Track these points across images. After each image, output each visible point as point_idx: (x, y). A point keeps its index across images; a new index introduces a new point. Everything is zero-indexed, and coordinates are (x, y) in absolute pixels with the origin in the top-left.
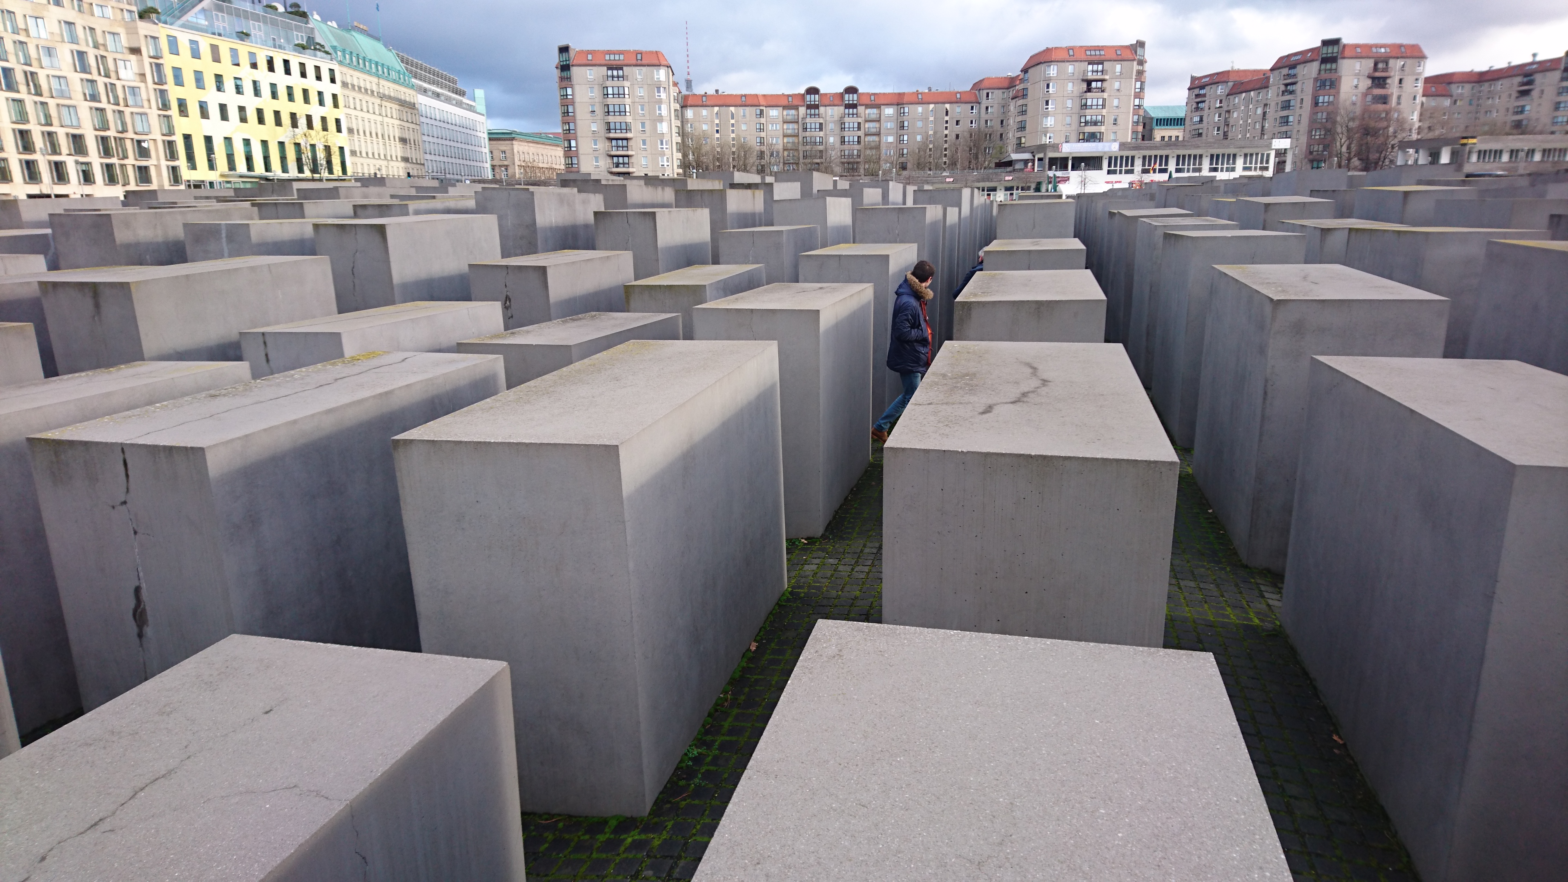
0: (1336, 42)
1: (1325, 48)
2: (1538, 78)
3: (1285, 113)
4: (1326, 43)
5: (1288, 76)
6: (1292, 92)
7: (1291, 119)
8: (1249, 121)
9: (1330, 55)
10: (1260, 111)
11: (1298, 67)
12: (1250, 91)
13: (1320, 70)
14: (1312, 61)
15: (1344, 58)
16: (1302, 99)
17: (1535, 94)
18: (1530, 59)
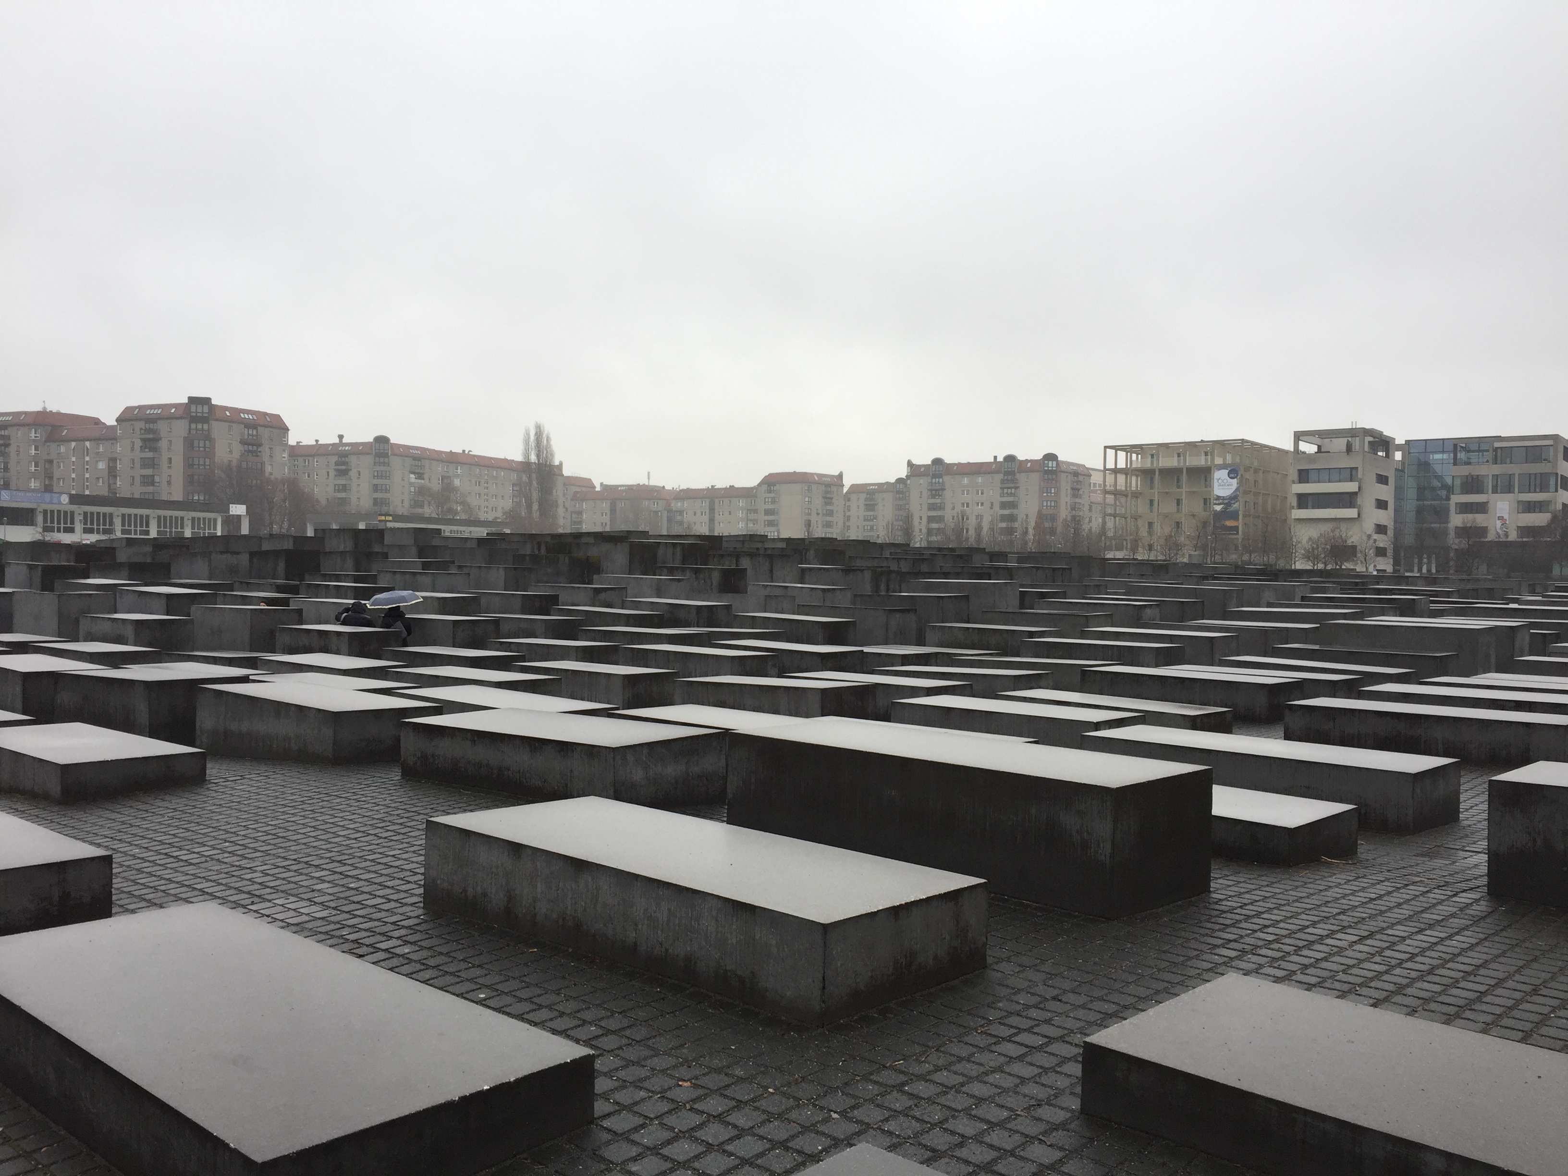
0: (207, 401)
1: (193, 408)
2: (353, 460)
3: (148, 472)
4: (193, 400)
5: (148, 431)
6: (154, 450)
7: (157, 479)
8: (87, 475)
9: (201, 415)
10: (102, 465)
11: (159, 422)
12: (84, 440)
13: (190, 430)
14: (181, 418)
15: (217, 420)
16: (170, 459)
17: (353, 474)
18: (337, 441)
